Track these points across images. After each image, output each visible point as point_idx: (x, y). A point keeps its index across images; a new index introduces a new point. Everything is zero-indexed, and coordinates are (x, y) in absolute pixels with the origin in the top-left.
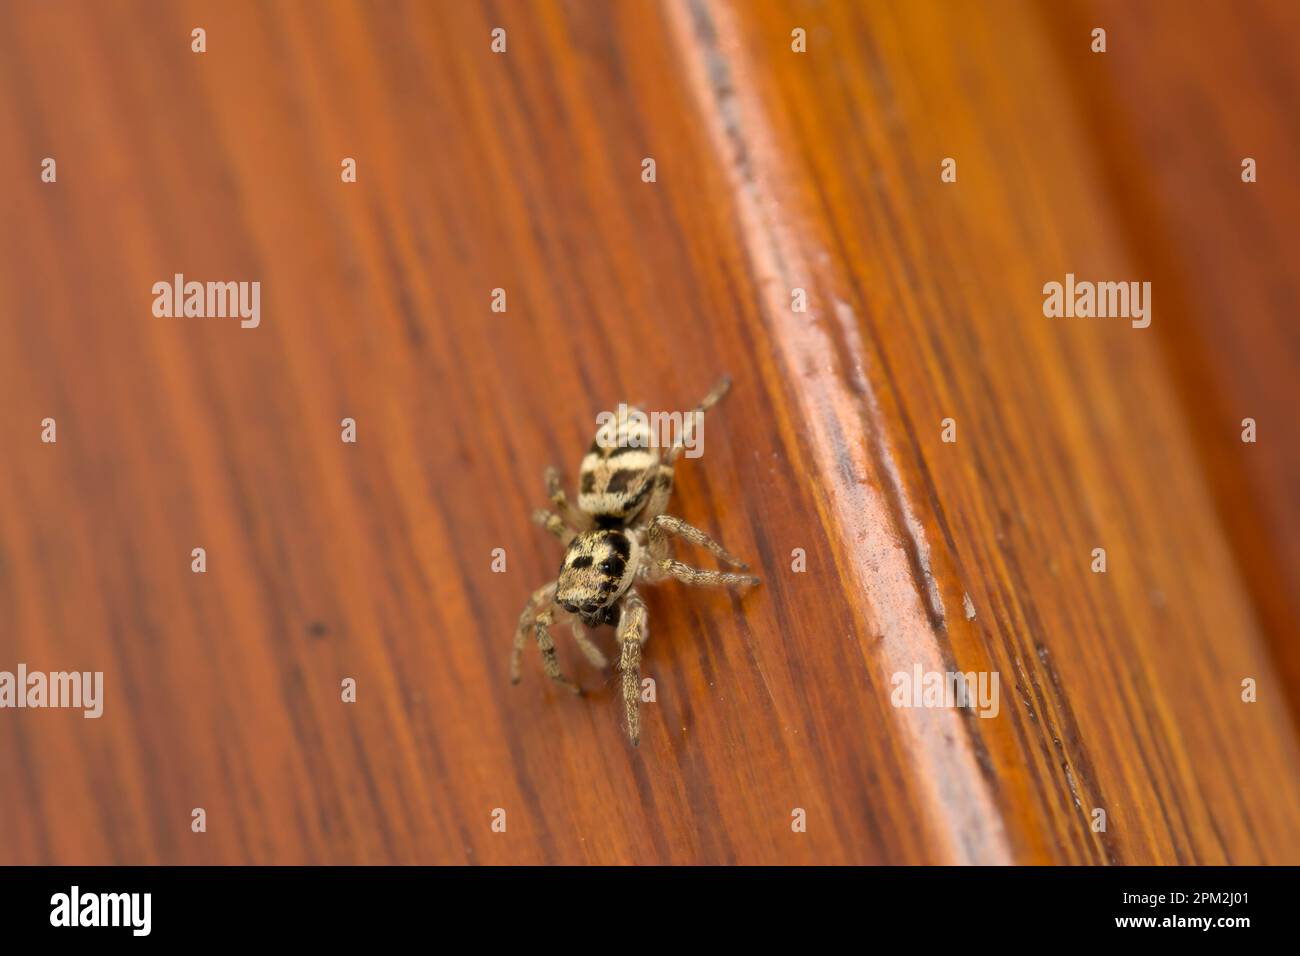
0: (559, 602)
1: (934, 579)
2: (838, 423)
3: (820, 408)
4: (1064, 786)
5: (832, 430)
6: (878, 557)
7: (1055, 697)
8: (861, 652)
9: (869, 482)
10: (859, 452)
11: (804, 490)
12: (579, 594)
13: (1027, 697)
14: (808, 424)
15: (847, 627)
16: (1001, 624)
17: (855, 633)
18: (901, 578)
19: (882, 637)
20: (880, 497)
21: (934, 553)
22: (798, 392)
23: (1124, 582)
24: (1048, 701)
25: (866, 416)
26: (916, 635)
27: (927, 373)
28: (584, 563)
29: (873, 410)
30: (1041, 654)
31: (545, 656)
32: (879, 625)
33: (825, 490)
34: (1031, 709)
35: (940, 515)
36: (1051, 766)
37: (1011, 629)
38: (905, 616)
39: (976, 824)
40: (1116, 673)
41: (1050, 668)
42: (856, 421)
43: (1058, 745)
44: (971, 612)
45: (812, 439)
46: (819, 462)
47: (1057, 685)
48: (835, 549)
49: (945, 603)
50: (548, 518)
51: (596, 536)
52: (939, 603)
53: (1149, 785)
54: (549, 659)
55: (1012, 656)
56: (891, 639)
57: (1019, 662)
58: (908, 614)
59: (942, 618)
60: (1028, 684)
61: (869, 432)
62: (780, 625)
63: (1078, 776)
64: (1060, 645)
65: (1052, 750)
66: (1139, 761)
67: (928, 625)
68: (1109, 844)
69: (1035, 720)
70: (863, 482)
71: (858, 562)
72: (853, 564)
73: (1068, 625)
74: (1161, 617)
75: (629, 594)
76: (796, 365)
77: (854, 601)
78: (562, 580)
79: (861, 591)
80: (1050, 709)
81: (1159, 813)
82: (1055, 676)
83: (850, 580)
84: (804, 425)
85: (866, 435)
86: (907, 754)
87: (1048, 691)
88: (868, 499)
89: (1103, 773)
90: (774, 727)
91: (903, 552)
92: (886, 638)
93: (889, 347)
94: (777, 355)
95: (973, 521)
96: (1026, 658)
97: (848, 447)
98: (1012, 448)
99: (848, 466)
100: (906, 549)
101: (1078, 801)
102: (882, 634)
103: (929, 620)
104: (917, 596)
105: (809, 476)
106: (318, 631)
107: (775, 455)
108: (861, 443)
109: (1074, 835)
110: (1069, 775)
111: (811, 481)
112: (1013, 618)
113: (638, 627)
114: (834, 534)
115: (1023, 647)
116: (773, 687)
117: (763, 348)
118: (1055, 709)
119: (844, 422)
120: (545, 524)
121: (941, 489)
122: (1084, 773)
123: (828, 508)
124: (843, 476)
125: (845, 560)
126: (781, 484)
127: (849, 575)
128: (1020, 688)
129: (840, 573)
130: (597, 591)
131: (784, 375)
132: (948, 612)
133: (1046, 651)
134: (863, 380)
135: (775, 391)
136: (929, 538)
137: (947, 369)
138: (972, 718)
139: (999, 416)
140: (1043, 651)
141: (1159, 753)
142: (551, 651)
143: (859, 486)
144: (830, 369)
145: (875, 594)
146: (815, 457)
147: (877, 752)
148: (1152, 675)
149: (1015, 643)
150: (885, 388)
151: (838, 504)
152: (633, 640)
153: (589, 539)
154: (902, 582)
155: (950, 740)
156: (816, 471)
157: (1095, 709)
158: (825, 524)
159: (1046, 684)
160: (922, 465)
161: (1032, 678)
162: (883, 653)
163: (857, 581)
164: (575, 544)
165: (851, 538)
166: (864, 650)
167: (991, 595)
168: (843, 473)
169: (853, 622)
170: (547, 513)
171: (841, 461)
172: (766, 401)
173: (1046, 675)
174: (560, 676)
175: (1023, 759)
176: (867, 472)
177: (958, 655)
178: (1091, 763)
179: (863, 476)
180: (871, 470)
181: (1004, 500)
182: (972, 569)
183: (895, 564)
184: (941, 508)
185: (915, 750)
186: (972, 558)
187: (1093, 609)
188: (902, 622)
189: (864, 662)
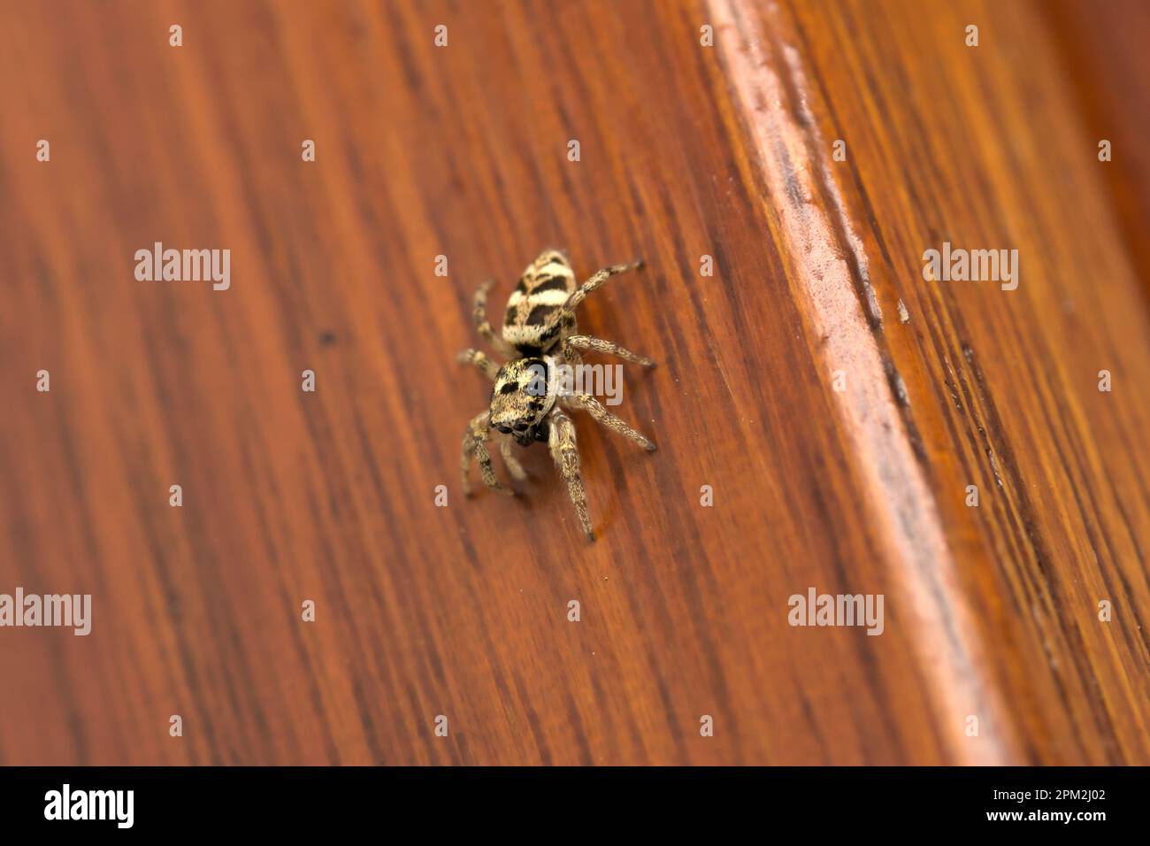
0: (493, 426)
1: (872, 287)
2: (786, 151)
3: (770, 137)
4: (988, 470)
5: (780, 156)
6: (823, 267)
7: (979, 391)
8: (809, 351)
9: (813, 202)
10: (804, 177)
11: (756, 209)
12: (510, 416)
13: (954, 391)
14: (760, 152)
15: (796, 330)
16: (931, 326)
17: (803, 335)
18: (843, 286)
19: (827, 338)
20: (824, 215)
21: (872, 264)
22: (751, 124)
23: (1038, 292)
24: (973, 394)
25: (810, 144)
26: (856, 336)
27: (864, 108)
28: (511, 388)
29: (817, 139)
30: (967, 354)
31: (483, 467)
32: (824, 327)
33: (775, 209)
34: (958, 401)
35: (877, 231)
36: (976, 451)
37: (940, 332)
38: (847, 319)
39: (910, 500)
40: (1032, 372)
41: (974, 367)
42: (803, 149)
43: (982, 433)
44: (905, 316)
45: (764, 165)
46: (769, 185)
47: (981, 381)
48: (785, 261)
49: (882, 309)
50: (473, 355)
51: (518, 364)
52: (876, 308)
53: (1061, 468)
54: (487, 469)
55: (941, 356)
56: (835, 340)
57: (947, 359)
58: (850, 317)
59: (879, 321)
60: (956, 379)
61: (813, 158)
62: (737, 330)
63: (1000, 460)
64: (982, 346)
65: (977, 437)
66: (1053, 449)
67: (867, 327)
68: (1028, 519)
69: (961, 411)
70: (809, 202)
71: (805, 273)
72: (800, 274)
73: (990, 330)
74: (1071, 323)
75: (554, 412)
76: (748, 101)
77: (803, 306)
78: (493, 406)
79: (809, 297)
80: (975, 401)
81: (1071, 494)
82: (979, 373)
83: (798, 288)
84: (756, 153)
85: (811, 161)
86: (850, 440)
87: (972, 385)
88: (812, 216)
89: (1022, 458)
90: (733, 418)
91: (844, 263)
92: (830, 339)
93: (830, 85)
94: (732, 93)
95: (906, 238)
96: (953, 357)
97: (795, 172)
98: (939, 175)
99: (796, 188)
100: (847, 261)
101: (1000, 481)
102: (827, 335)
103: (868, 324)
104: (857, 301)
105: (761, 197)
106: (328, 339)
107: (731, 179)
108: (807, 168)
109: (996, 511)
110: (992, 459)
111: (763, 202)
112: (941, 322)
113: (571, 438)
114: (783, 247)
115: (951, 348)
116: (731, 383)
117: (719, 87)
118: (979, 402)
119: (791, 150)
120: (471, 360)
121: (877, 210)
122: (1006, 459)
123: (778, 226)
124: (791, 196)
125: (793, 270)
126: (735, 204)
127: (797, 283)
128: (949, 382)
129: (790, 282)
130: (525, 411)
131: (738, 109)
132: (885, 314)
133: (971, 351)
134: (808, 114)
135: (730, 122)
136: (867, 251)
137: (881, 105)
138: (907, 409)
139: (928, 148)
140: (968, 351)
141: (1070, 441)
142: (488, 462)
143: (806, 206)
144: (778, 103)
145: (820, 300)
146: (766, 181)
147: (824, 439)
148: (1063, 374)
149: (944, 344)
150: (827, 121)
151: (786, 221)
152: (570, 450)
153: (513, 368)
154: (843, 289)
155: (887, 427)
156: (766, 193)
157: (1014, 402)
158: (776, 239)
159: (971, 380)
160: (860, 187)
161: (959, 374)
162: (828, 351)
163: (804, 288)
164: (501, 373)
165: (798, 251)
166: (811, 349)
167: (922, 301)
168: (791, 194)
169: (801, 324)
170: (471, 351)
171: (789, 184)
172: (722, 132)
173: (971, 372)
174: (496, 484)
175: (951, 444)
176: (812, 193)
177: (893, 353)
178: (1011, 449)
179: (808, 197)
180: (815, 192)
181: (932, 217)
182: (905, 279)
183: (838, 273)
184: (877, 225)
185: (857, 437)
186: (905, 269)
187: (1012, 317)
188: (844, 324)
189: (812, 360)
